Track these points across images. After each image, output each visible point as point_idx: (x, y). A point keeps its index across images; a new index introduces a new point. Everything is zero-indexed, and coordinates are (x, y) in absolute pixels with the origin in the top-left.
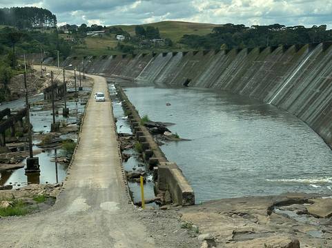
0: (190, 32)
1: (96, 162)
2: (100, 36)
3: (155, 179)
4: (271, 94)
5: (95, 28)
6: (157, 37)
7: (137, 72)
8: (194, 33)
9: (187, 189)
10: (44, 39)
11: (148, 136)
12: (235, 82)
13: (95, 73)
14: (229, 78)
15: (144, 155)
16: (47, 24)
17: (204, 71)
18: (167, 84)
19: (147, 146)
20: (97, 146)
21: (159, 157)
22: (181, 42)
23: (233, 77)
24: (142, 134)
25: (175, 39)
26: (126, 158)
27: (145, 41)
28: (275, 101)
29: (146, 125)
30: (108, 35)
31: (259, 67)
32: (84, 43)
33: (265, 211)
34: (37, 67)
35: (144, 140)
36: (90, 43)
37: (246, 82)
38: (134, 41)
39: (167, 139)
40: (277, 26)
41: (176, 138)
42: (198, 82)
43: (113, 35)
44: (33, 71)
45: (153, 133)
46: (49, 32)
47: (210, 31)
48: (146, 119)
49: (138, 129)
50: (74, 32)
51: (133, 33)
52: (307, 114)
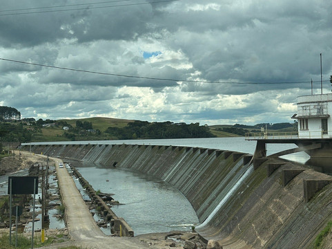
0: (113, 125)
1: (79, 217)
2: (52, 127)
3: (112, 225)
4: (165, 175)
5: (48, 121)
6: (91, 128)
7: (82, 156)
8: (115, 126)
9: (130, 230)
10: (13, 129)
11: (103, 202)
12: (145, 166)
13: (54, 156)
14: (141, 163)
15: (103, 213)
16: (14, 118)
17: (126, 157)
18: (102, 166)
19: (104, 208)
20: (77, 208)
21: (112, 214)
22: (107, 132)
23: (143, 163)
24: (98, 201)
25: (102, 129)
26: (93, 214)
27: (82, 131)
28: (168, 179)
29: (100, 196)
30: (57, 126)
31: (158, 158)
32: (41, 132)
35: (101, 204)
36: (45, 132)
37: (152, 165)
38: (75, 131)
39: (114, 204)
40: (169, 123)
41: (118, 203)
42: (122, 164)
43: (61, 127)
44: (14, 154)
45: (104, 200)
46: (16, 124)
47: (126, 125)
48: (99, 192)
49: (96, 198)
50: (34, 124)
51: (74, 125)
52: (184, 189)
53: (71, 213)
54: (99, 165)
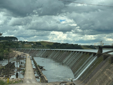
0: (48, 44)
1: (29, 74)
2: (28, 44)
3: (41, 78)
4: (64, 60)
5: (27, 42)
6: (41, 45)
7: (36, 53)
8: (49, 44)
9: (47, 80)
10: (15, 44)
11: (39, 69)
12: (57, 57)
13: (27, 53)
14: (56, 56)
15: (39, 73)
16: (16, 40)
17: (51, 54)
18: (43, 57)
19: (39, 71)
20: (29, 71)
21: (41, 74)
22: (46, 46)
23: (57, 56)
24: (38, 69)
25: (45, 45)
26: (35, 73)
27: (38, 45)
28: (65, 62)
29: (39, 67)
31: (62, 54)
32: (24, 45)
33: (59, 84)
34: (14, 51)
35: (38, 70)
36: (25, 45)
37: (60, 57)
38: (35, 45)
39: (43, 70)
40: (67, 44)
41: (45, 70)
42: (49, 57)
43: (31, 44)
44: (13, 52)
45: (40, 68)
46: (16, 42)
47: (53, 44)
48: (39, 65)
49: (37, 67)
50: (22, 43)
51: (35, 44)
52: (70, 66)
53: (27, 73)
54: (41, 57)
